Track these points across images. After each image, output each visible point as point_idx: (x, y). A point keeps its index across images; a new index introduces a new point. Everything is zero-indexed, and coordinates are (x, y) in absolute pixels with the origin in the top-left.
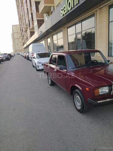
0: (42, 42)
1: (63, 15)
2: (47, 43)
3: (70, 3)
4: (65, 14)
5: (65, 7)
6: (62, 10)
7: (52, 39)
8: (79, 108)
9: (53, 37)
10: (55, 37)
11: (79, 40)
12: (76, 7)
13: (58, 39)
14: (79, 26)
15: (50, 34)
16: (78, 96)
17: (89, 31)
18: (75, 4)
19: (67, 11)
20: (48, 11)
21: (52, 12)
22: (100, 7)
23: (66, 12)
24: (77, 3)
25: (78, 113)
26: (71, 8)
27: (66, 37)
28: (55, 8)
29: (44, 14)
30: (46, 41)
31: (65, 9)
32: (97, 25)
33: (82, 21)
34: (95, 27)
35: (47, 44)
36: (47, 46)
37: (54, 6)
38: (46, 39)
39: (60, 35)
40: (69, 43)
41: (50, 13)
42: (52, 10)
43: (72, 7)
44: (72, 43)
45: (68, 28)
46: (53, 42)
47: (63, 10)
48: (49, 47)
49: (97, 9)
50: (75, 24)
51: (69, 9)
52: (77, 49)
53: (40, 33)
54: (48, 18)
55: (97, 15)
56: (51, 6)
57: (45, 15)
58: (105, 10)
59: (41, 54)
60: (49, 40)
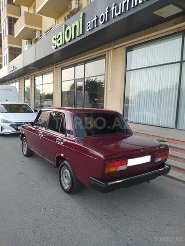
0: (14, 85)
1: (57, 48)
2: (23, 86)
3: (68, 30)
4: (60, 46)
5: (59, 36)
6: (54, 39)
7: (33, 82)
9: (36, 78)
10: (39, 80)
11: (80, 88)
12: (78, 39)
13: (45, 83)
14: (80, 68)
15: (30, 73)
17: (94, 79)
18: (77, 35)
19: (63, 43)
20: (31, 37)
21: (37, 40)
22: (115, 47)
23: (61, 44)
24: (81, 33)
26: (71, 40)
27: (58, 81)
28: (43, 34)
29: (22, 40)
30: (23, 84)
31: (60, 38)
32: (108, 71)
33: (85, 62)
34: (105, 75)
35: (23, 89)
36: (23, 92)
37: (41, 31)
38: (22, 80)
39: (49, 78)
40: (62, 93)
41: (33, 40)
42: (37, 35)
43: (73, 37)
44: (68, 92)
45: (62, 69)
46: (35, 87)
47: (57, 39)
48: (26, 95)
49: (109, 49)
50: (75, 65)
51: (67, 40)
53: (12, 69)
54: (29, 47)
55: (108, 57)
56: (36, 30)
57: (24, 42)
58: (121, 52)
59: (10, 105)
60: (28, 83)
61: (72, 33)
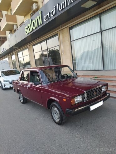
0: (5, 60)
1: (28, 33)
2: (11, 60)
3: (34, 23)
4: (30, 32)
5: (29, 26)
6: (26, 29)
7: (17, 56)
8: (58, 120)
9: (18, 54)
10: (20, 54)
11: (46, 56)
12: (40, 27)
13: (24, 56)
14: (44, 44)
15: (14, 51)
16: (56, 109)
17: (53, 49)
18: (39, 24)
19: (32, 30)
20: (11, 29)
21: (15, 30)
22: (62, 28)
23: (30, 31)
24: (41, 23)
25: (57, 126)
26: (36, 28)
27: (32, 53)
28: (19, 27)
29: (6, 32)
30: (10, 58)
31: (30, 28)
32: (60, 43)
33: (46, 40)
34: (59, 45)
35: (11, 62)
36: (11, 63)
37: (17, 25)
38: (10, 56)
39: (26, 52)
40: (35, 60)
41: (13, 31)
42: (15, 28)
43: (37, 26)
44: (39, 59)
45: (33, 45)
46: (18, 59)
47: (28, 28)
48: (14, 65)
49: (59, 30)
50: (41, 42)
51: (34, 28)
52: (44, 65)
53: (3, 50)
54: (11, 36)
55: (59, 35)
56: (14, 25)
57: (7, 32)
58: (67, 30)
60: (14, 57)
61: (36, 24)
